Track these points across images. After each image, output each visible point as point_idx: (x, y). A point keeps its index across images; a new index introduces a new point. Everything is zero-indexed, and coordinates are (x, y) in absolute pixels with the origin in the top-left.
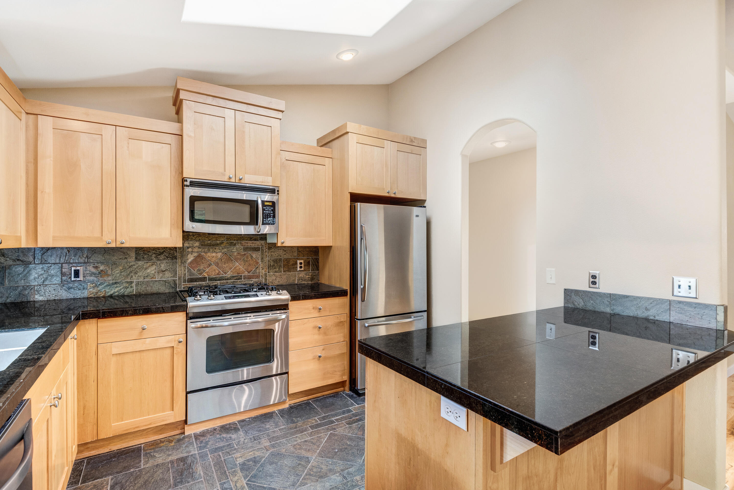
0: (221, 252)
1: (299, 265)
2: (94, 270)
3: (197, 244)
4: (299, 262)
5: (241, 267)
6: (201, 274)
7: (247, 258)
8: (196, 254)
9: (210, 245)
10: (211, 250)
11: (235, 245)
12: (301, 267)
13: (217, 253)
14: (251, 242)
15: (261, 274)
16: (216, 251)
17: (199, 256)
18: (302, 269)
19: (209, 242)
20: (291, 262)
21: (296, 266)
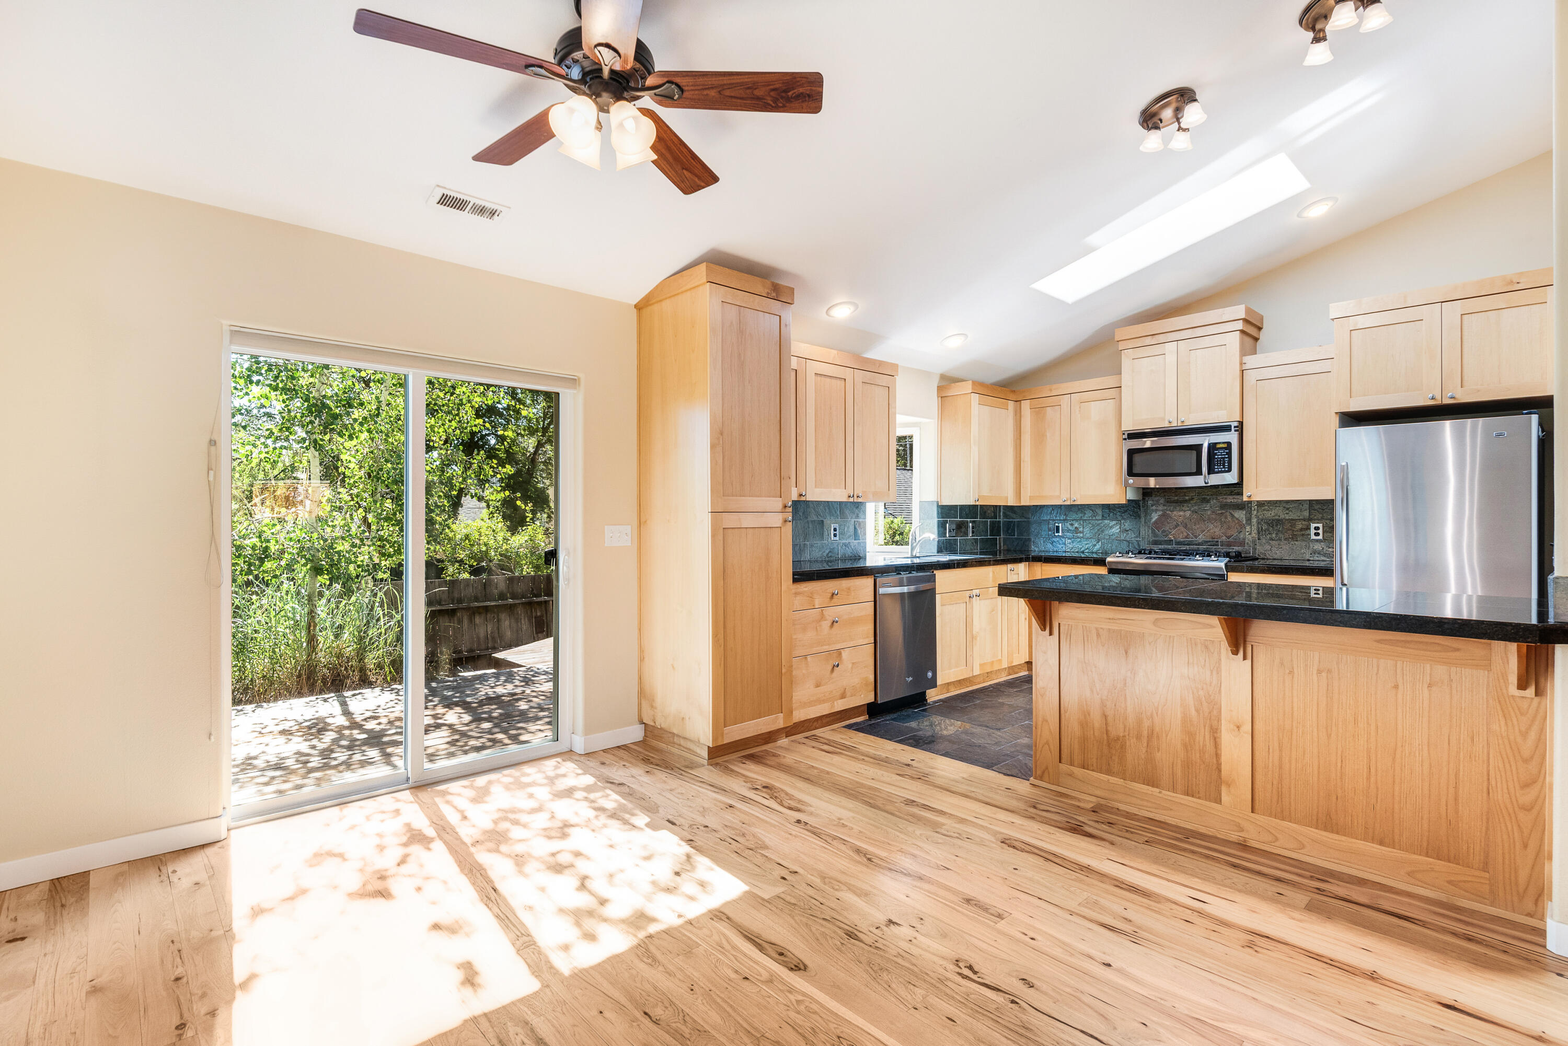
0: (1190, 510)
1: (1313, 531)
2: (1070, 527)
3: (1162, 501)
4: (1313, 526)
5: (1216, 530)
6: (1167, 535)
7: (1226, 518)
8: (1160, 513)
9: (1176, 502)
10: (1178, 508)
11: (1208, 501)
12: (1317, 534)
13: (1185, 511)
14: (1231, 497)
15: (1247, 541)
16: (1184, 508)
17: (1163, 515)
18: (1320, 537)
19: (1176, 498)
20: (1299, 526)
21: (1307, 532)
